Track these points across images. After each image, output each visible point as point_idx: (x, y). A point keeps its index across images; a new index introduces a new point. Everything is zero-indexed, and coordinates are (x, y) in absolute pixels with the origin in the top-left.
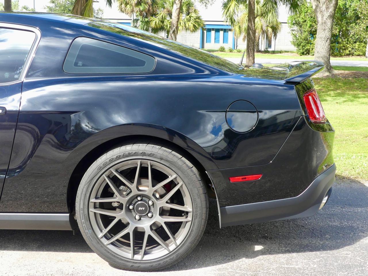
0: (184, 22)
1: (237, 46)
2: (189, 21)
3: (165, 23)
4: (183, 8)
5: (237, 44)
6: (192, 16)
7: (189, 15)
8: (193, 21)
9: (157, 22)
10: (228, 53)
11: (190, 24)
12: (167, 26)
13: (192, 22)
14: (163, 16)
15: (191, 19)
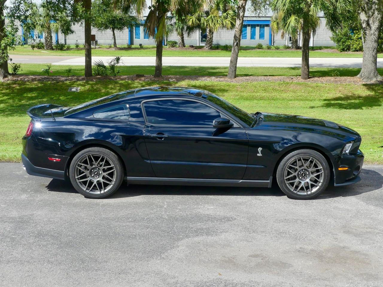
0: (221, 19)
1: (274, 42)
2: (226, 19)
3: (202, 21)
4: (220, 5)
5: (274, 40)
6: (229, 13)
7: (226, 13)
8: (231, 19)
9: (194, 20)
10: (266, 51)
11: (227, 22)
12: (204, 24)
13: (229, 20)
14: (200, 14)
15: (228, 16)
